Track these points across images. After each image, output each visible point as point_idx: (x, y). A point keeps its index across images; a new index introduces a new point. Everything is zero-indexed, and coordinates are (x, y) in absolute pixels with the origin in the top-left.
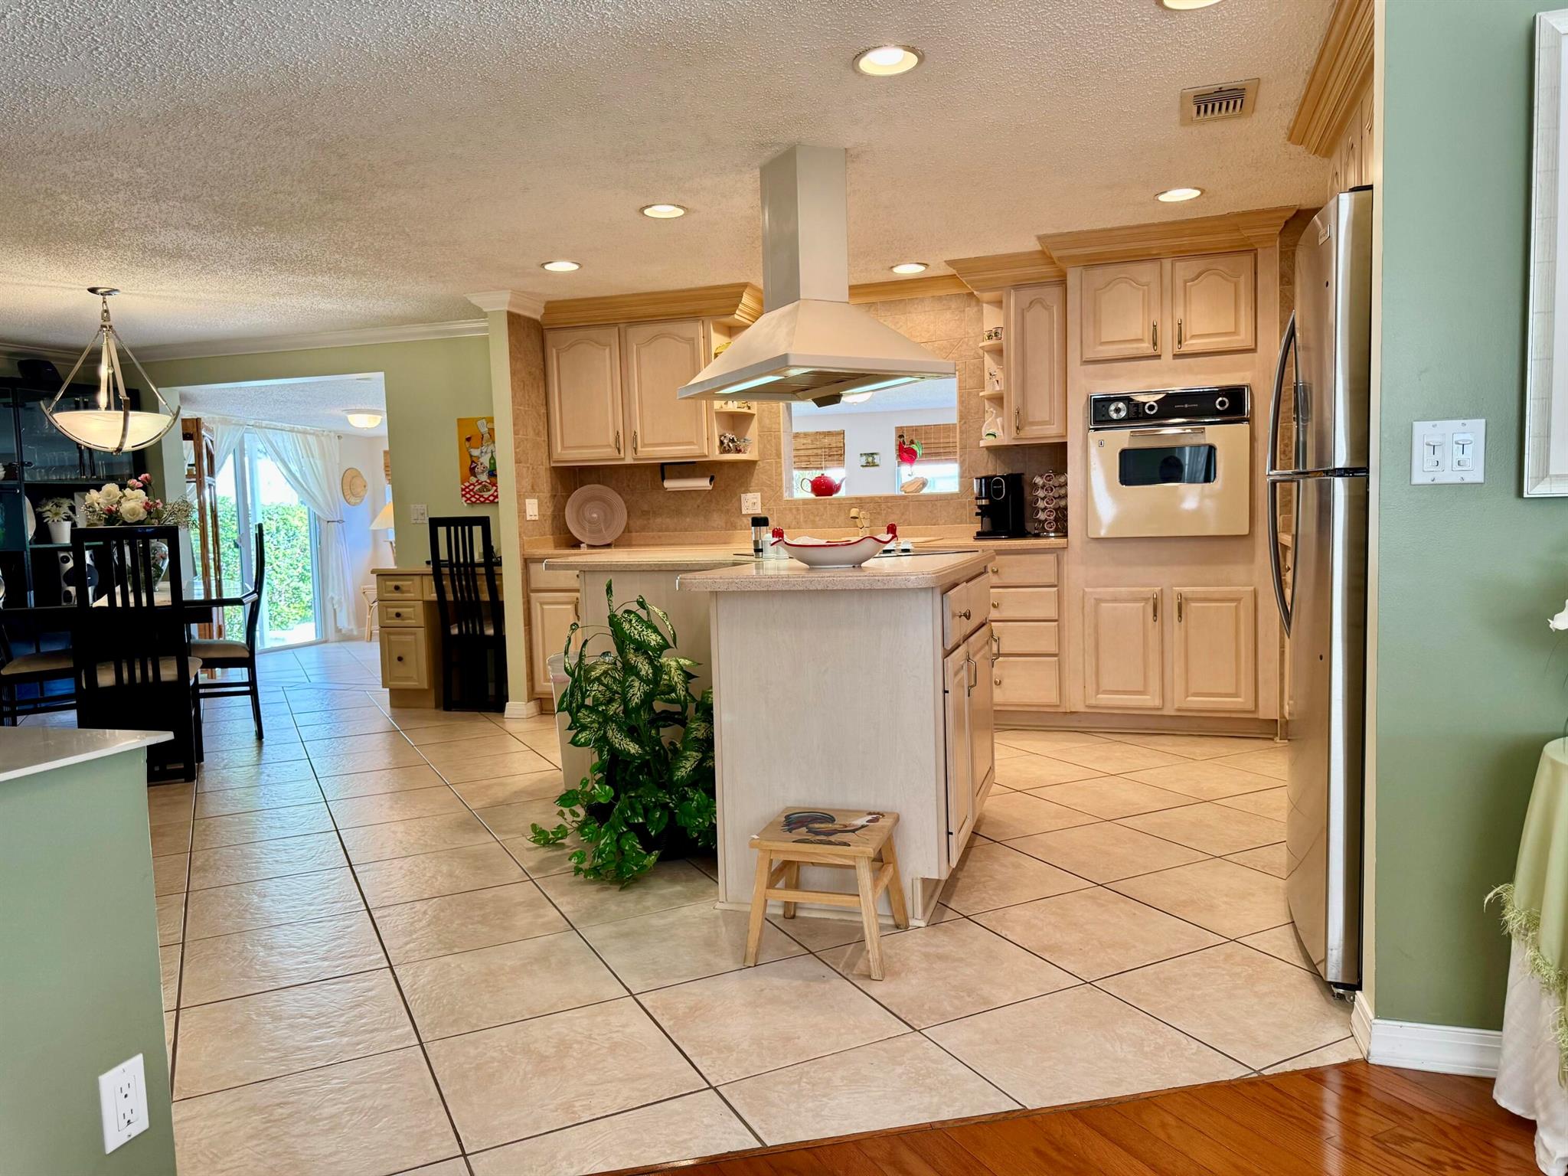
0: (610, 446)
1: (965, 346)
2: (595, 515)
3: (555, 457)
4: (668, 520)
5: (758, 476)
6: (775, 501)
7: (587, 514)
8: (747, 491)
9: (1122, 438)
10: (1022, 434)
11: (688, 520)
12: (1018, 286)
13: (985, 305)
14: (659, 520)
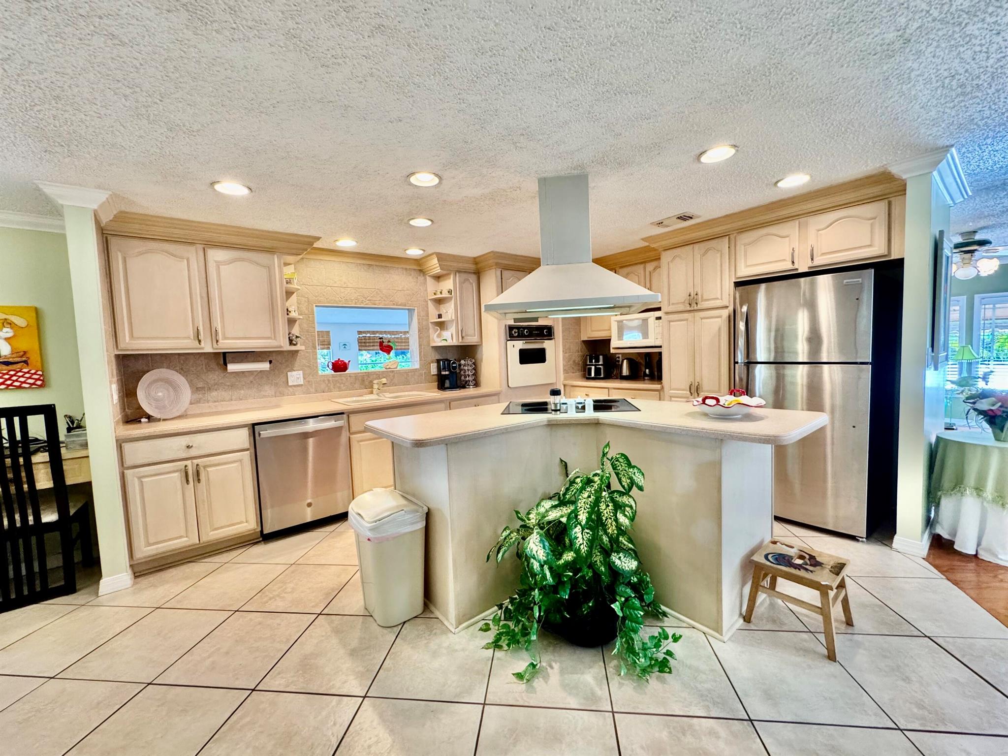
0: (189, 338)
1: (419, 295)
2: (160, 394)
3: (122, 345)
4: (223, 393)
5: (300, 361)
6: (313, 376)
7: (153, 394)
8: (292, 370)
9: (520, 345)
10: (464, 341)
11: (242, 392)
12: (459, 272)
13: (427, 277)
14: (214, 394)
